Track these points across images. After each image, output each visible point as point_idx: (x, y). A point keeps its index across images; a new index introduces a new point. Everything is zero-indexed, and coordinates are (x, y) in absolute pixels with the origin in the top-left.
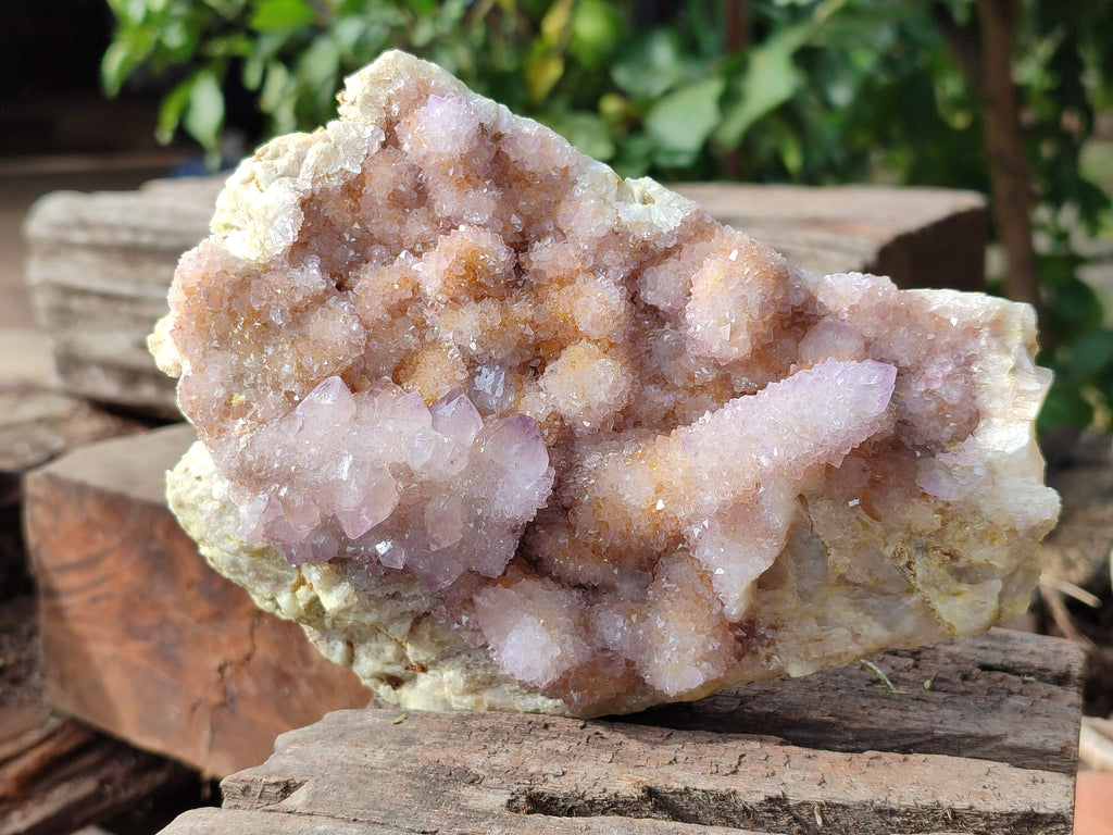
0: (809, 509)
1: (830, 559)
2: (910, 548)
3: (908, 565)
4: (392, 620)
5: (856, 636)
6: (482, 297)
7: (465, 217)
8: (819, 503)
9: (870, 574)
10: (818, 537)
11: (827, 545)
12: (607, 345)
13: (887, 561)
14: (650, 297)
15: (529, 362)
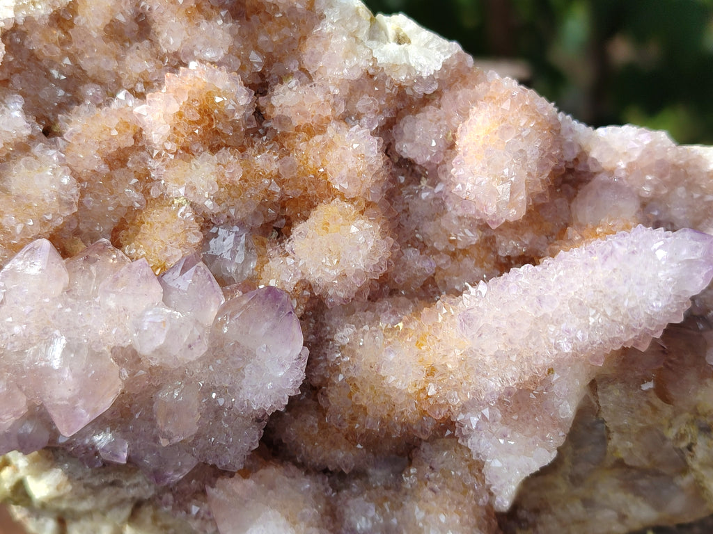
0: (599, 394)
1: (611, 443)
2: (693, 430)
3: (690, 448)
4: (110, 507)
5: (622, 518)
6: (219, 147)
7: (196, 53)
8: (610, 387)
9: (649, 457)
10: (603, 421)
11: (611, 430)
12: (363, 205)
13: (669, 444)
14: (406, 149)
15: (273, 222)
